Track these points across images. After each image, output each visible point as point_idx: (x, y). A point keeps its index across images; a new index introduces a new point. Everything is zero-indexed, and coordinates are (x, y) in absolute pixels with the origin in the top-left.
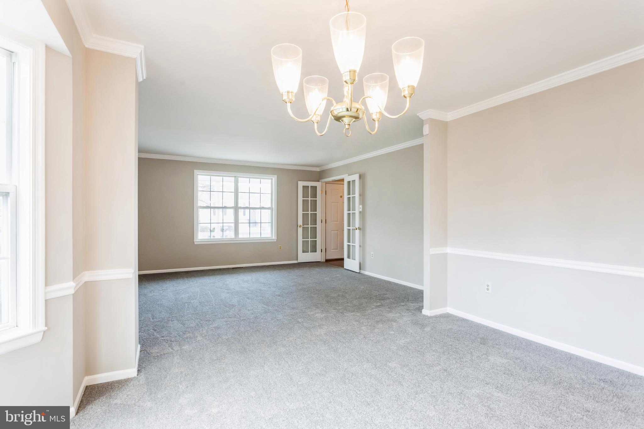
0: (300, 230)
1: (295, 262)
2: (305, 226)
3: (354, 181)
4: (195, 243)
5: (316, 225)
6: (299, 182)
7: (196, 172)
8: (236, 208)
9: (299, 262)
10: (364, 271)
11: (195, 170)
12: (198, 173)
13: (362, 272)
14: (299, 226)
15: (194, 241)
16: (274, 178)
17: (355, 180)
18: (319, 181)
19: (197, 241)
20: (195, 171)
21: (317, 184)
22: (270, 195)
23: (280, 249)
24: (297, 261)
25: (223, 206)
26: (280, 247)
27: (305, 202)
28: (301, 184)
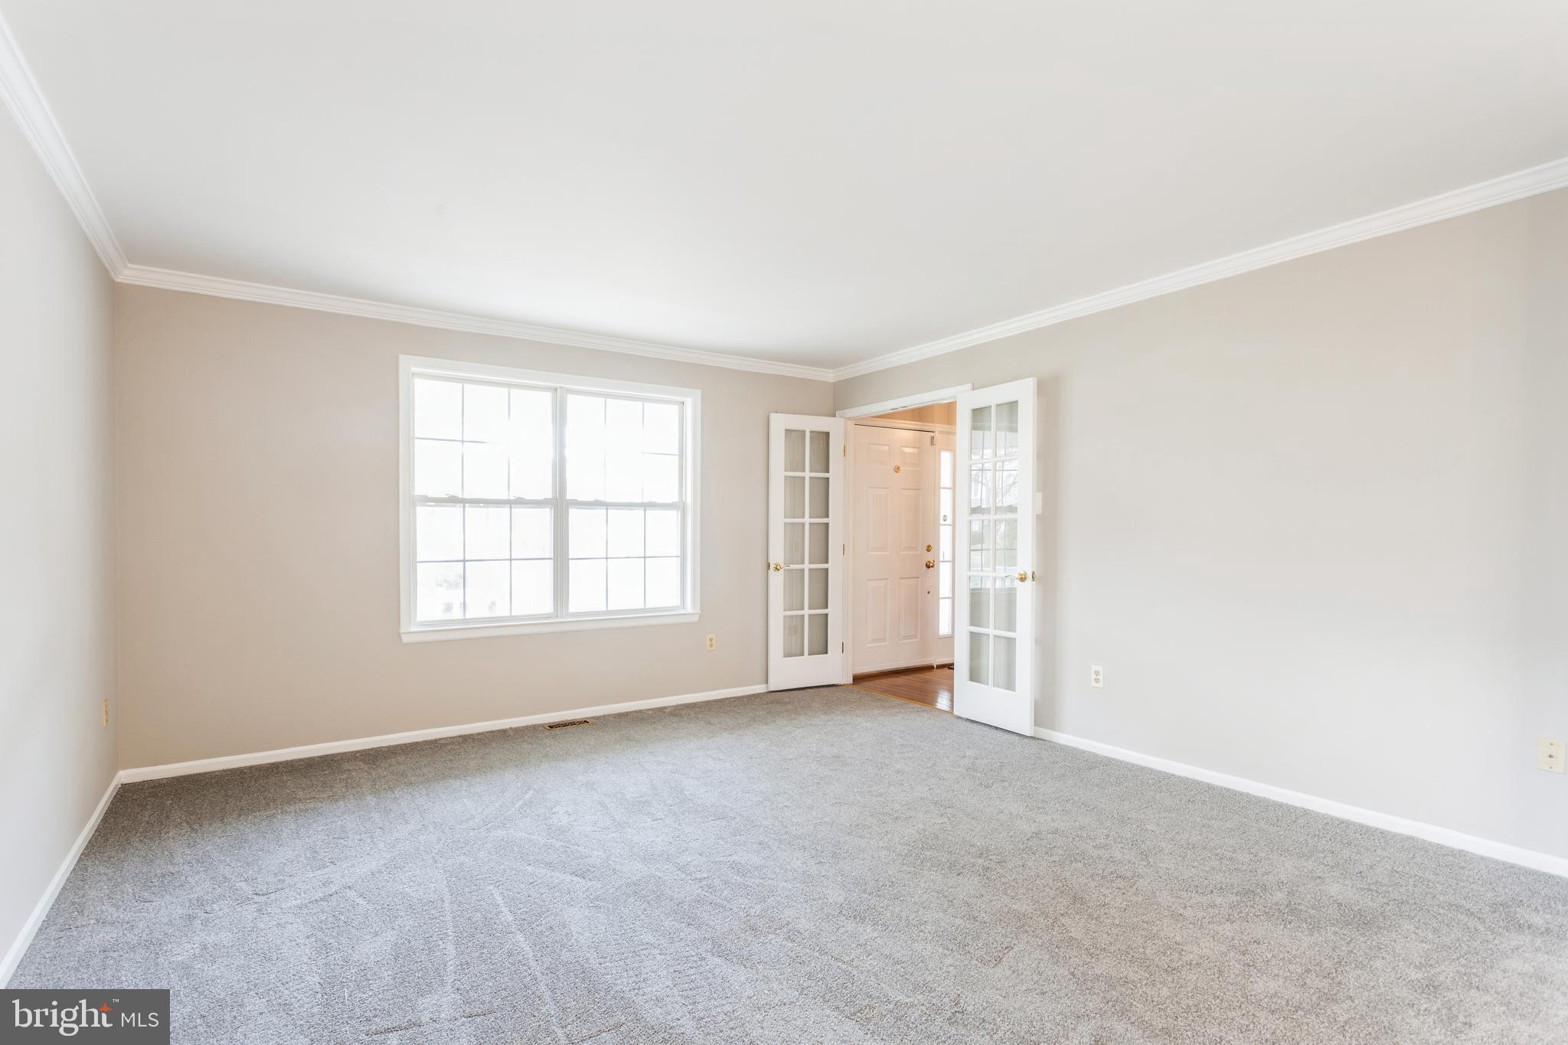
0: (777, 580)
1: (759, 689)
2: (793, 567)
3: (1013, 405)
4: (405, 639)
5: (827, 563)
6: (774, 417)
7: (409, 365)
8: (560, 505)
9: (772, 689)
10: (1053, 728)
11: (400, 355)
12: (414, 369)
13: (1045, 733)
14: (772, 566)
15: (402, 630)
16: (692, 401)
17: (1017, 401)
18: (834, 416)
19: (412, 630)
20: (403, 359)
21: (832, 425)
22: (677, 458)
23: (711, 646)
24: (764, 686)
25: (512, 498)
26: (711, 640)
27: (794, 485)
28: (780, 423)
